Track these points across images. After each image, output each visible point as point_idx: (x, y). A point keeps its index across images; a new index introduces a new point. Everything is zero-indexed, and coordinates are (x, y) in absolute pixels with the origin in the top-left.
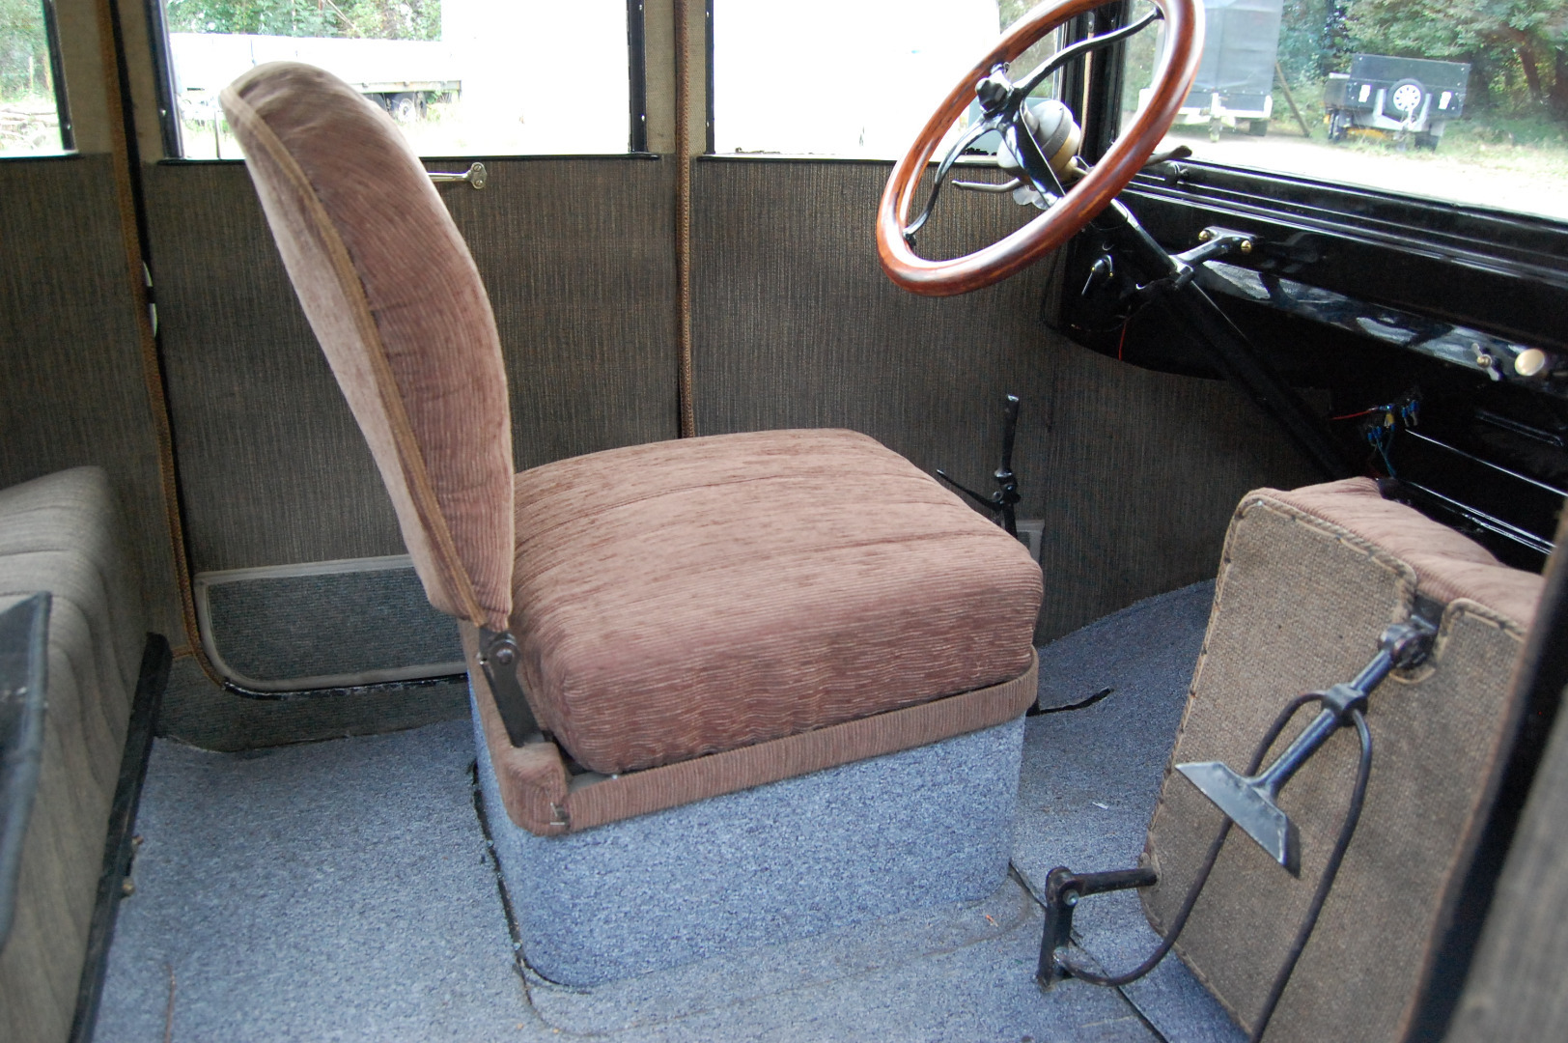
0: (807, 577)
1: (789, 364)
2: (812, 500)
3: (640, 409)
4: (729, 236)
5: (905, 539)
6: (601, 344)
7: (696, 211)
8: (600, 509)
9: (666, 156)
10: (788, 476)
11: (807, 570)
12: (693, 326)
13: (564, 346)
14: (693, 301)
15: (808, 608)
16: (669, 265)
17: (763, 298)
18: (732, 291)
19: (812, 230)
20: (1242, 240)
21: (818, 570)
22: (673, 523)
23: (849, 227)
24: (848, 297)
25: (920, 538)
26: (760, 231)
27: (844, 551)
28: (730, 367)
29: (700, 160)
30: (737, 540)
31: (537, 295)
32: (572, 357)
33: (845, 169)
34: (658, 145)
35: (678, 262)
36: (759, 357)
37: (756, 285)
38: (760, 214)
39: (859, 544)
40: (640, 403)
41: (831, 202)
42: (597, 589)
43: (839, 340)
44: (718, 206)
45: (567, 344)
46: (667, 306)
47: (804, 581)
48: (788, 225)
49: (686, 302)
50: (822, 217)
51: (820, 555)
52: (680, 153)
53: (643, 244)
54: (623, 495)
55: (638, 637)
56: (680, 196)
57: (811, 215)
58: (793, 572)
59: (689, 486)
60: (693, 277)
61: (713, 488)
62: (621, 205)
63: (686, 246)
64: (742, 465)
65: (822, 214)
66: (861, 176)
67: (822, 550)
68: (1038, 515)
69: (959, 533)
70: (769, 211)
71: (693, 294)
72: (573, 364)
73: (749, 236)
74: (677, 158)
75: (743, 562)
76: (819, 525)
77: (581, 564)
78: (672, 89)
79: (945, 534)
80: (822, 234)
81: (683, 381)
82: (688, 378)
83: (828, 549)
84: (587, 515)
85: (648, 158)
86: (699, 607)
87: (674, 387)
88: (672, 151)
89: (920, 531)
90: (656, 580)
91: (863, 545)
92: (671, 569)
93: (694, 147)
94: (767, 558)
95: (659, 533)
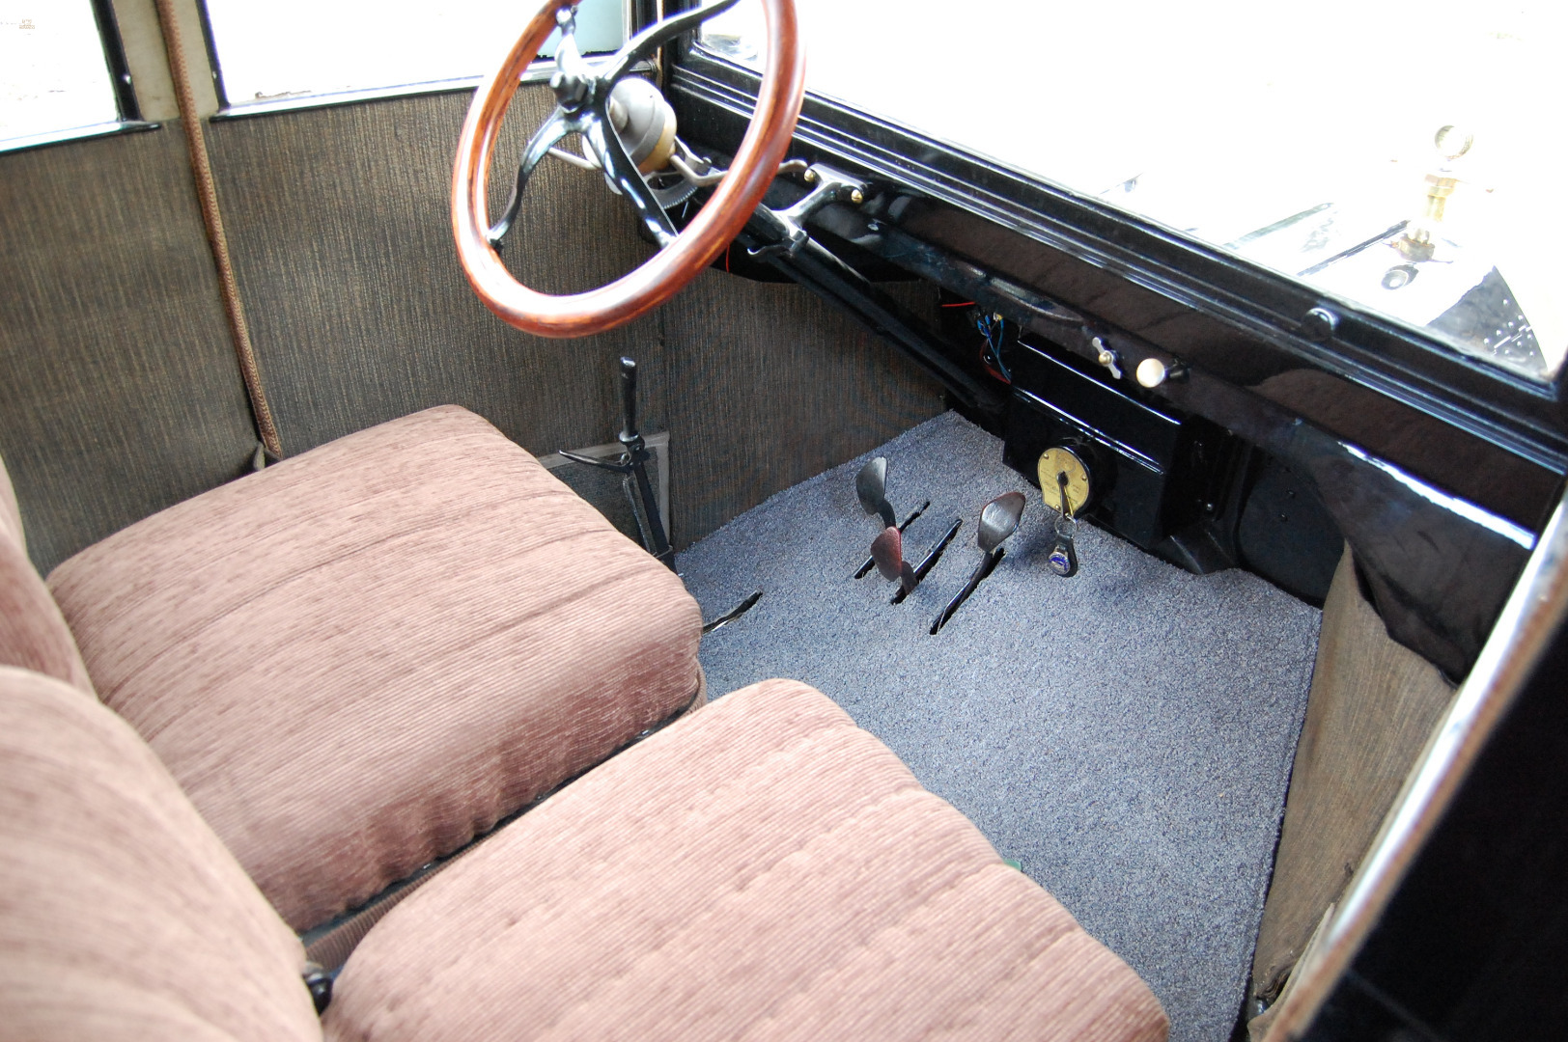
0: (459, 687)
1: (368, 330)
2: (441, 569)
3: (203, 414)
4: (268, 203)
5: (552, 606)
6: (138, 354)
7: (221, 182)
8: (199, 626)
9: (169, 123)
10: (406, 533)
11: (458, 678)
12: (246, 311)
13: (91, 366)
14: (240, 283)
15: (467, 727)
16: (201, 250)
17: (323, 266)
18: (286, 264)
19: (367, 181)
20: (853, 188)
21: (468, 674)
22: (290, 640)
23: (411, 171)
24: (422, 247)
25: (569, 600)
26: (305, 193)
27: (492, 640)
28: (300, 348)
29: (213, 120)
30: (371, 653)
31: (40, 316)
32: (105, 377)
33: (396, 105)
34: (156, 108)
35: (212, 243)
36: (331, 330)
37: (313, 252)
38: (302, 173)
39: (505, 627)
40: (202, 408)
41: (384, 147)
42: (226, 759)
43: (420, 293)
44: (248, 173)
45: (95, 362)
46: (209, 294)
47: (458, 692)
48: (337, 181)
49: (232, 287)
50: (377, 165)
51: (467, 653)
52: (186, 117)
53: (163, 230)
54: (221, 600)
55: (288, 819)
56: (197, 168)
57: (363, 165)
58: (443, 685)
59: (295, 573)
60: (234, 258)
61: (324, 568)
62: (124, 191)
63: (219, 226)
64: (350, 524)
65: (376, 161)
66: (414, 111)
67: (467, 646)
68: (661, 429)
69: (607, 582)
70: (312, 169)
71: (238, 275)
72: (108, 383)
73: (294, 200)
74: (183, 124)
75: (384, 682)
76: (458, 609)
77: (198, 723)
78: (159, 40)
79: (593, 587)
80: (380, 184)
81: (248, 373)
82: (254, 369)
83: (474, 642)
84: (185, 638)
85: (146, 130)
86: (348, 759)
87: (239, 381)
88: (175, 115)
89: (567, 592)
90: (291, 732)
91: (509, 627)
92: (306, 713)
93: (203, 106)
94: (411, 671)
95: (277, 658)
